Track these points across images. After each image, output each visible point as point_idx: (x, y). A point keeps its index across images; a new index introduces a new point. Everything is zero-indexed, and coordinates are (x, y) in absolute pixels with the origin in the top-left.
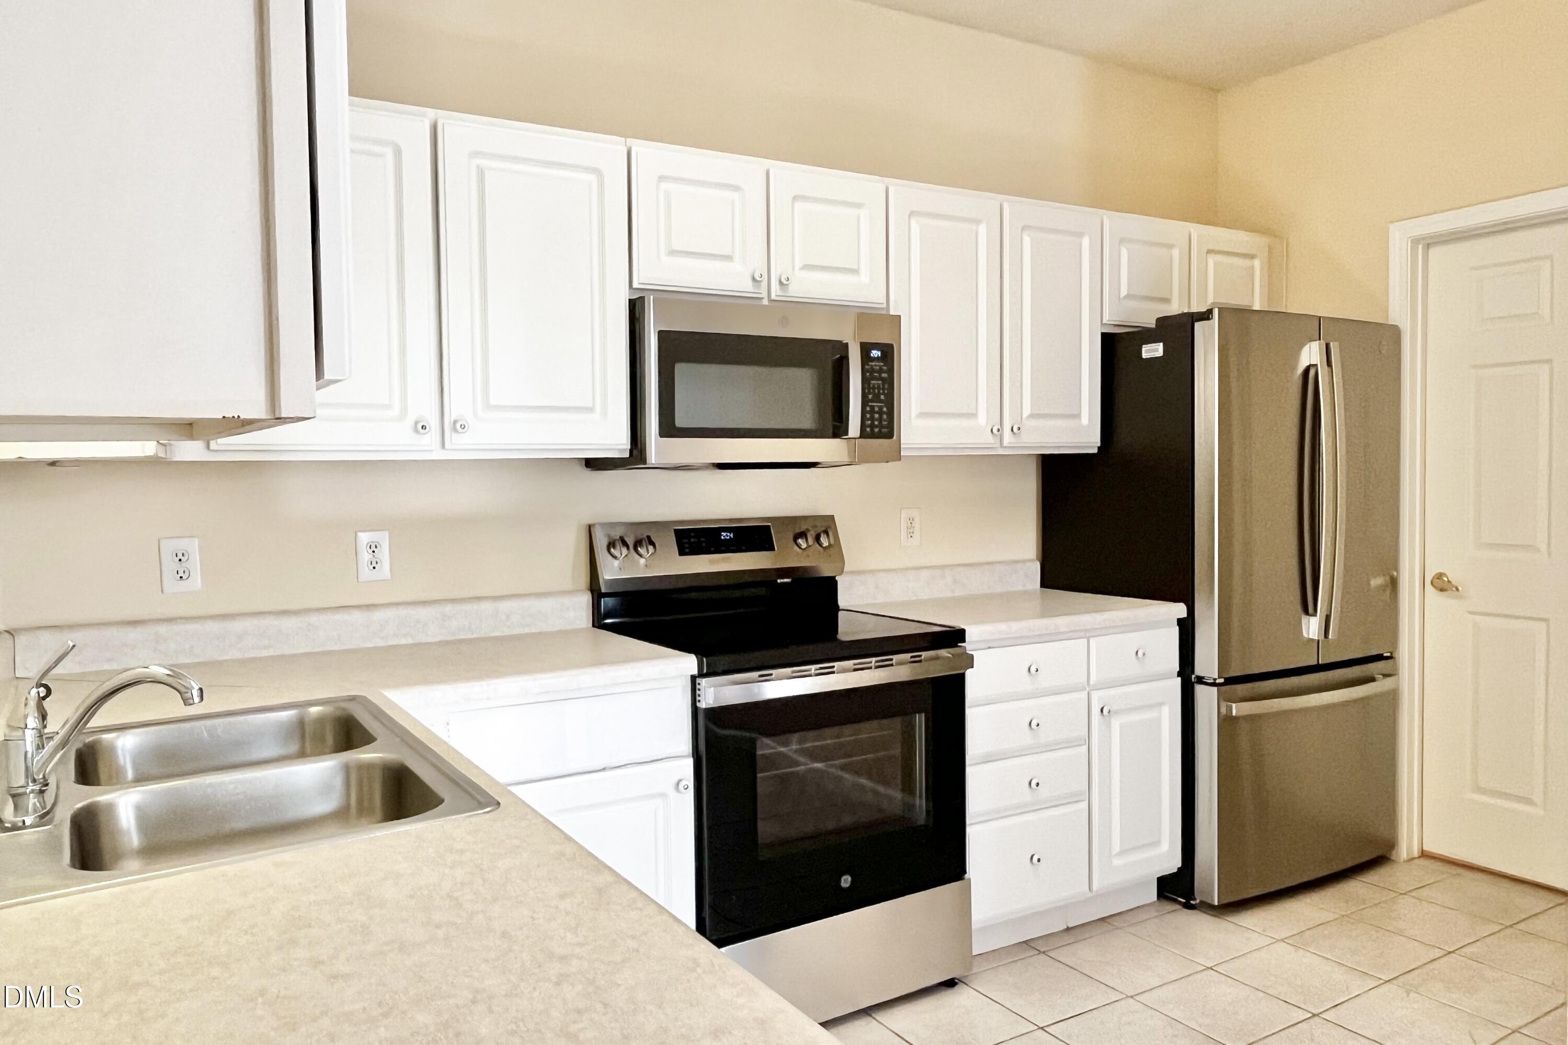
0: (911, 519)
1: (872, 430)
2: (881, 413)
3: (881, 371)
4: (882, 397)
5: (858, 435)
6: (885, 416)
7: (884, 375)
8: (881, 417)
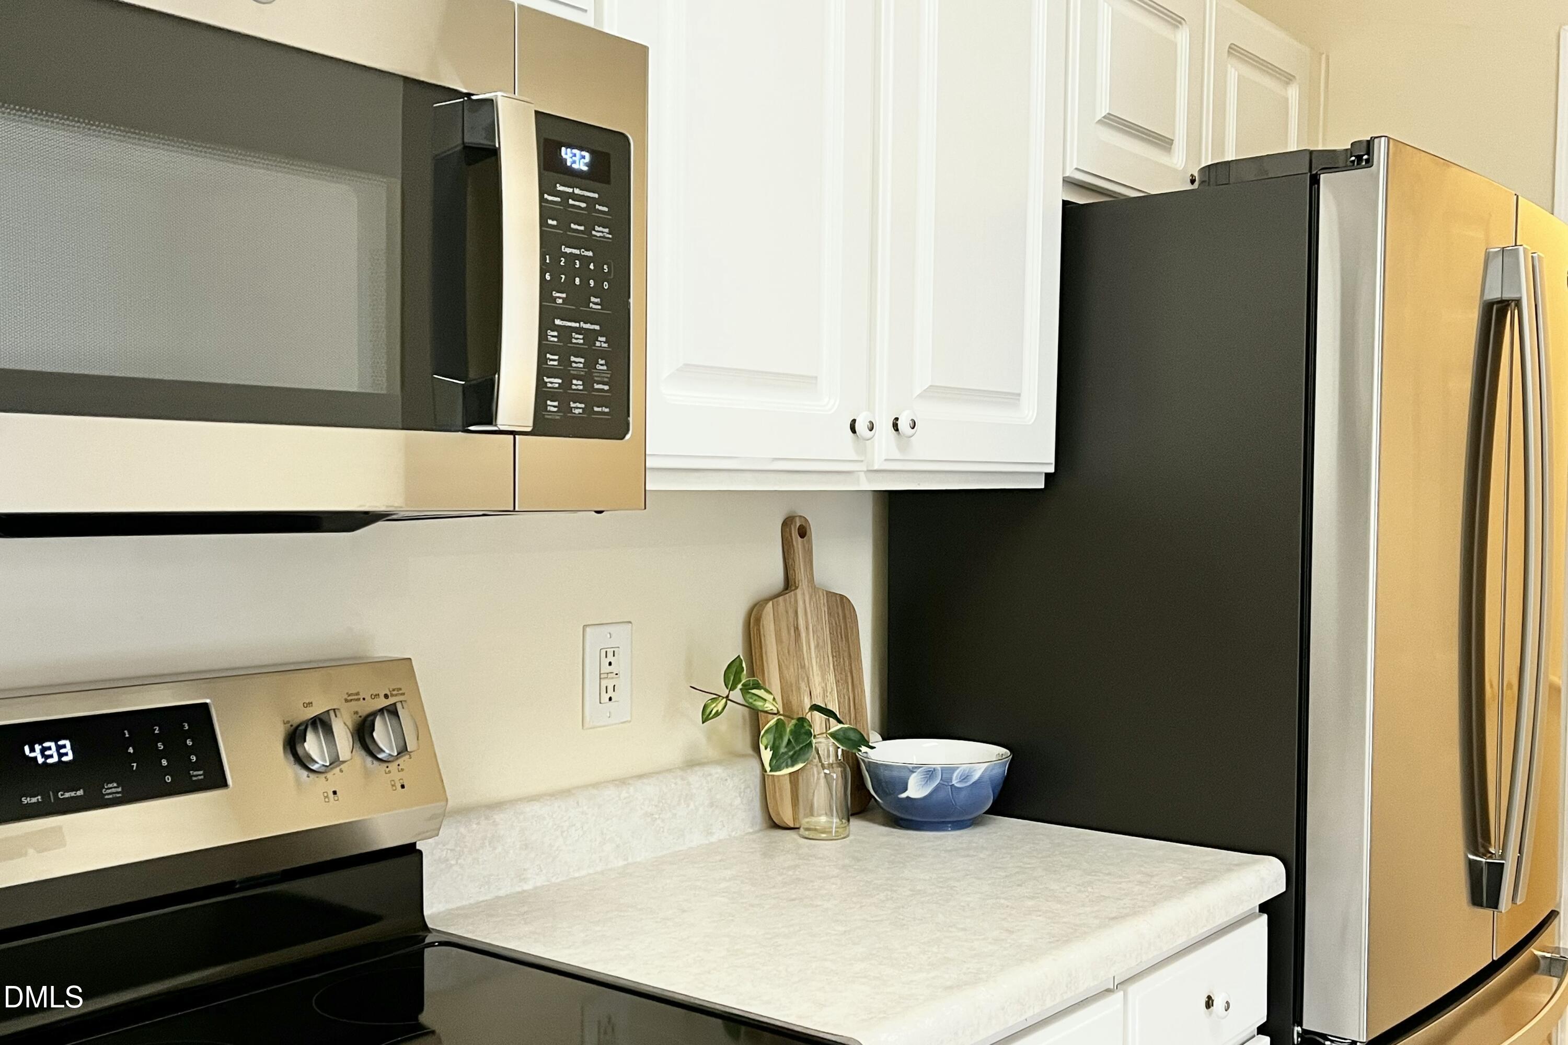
0: (610, 654)
1: (564, 408)
2: (591, 356)
3: (590, 219)
4: (595, 304)
5: (527, 423)
6: (601, 365)
7: (600, 232)
8: (590, 365)
